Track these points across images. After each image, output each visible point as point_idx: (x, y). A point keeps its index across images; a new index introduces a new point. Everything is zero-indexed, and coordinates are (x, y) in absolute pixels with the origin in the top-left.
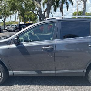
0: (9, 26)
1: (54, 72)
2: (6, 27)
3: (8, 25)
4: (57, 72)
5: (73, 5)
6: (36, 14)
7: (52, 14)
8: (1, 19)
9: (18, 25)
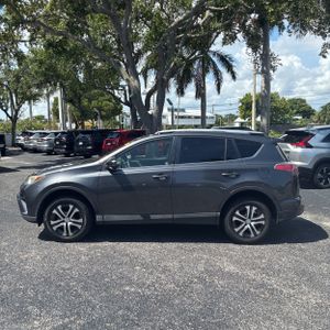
0: (32, 134)
1: (170, 216)
2: (21, 140)
3: (27, 133)
4: (176, 216)
5: (234, 77)
6: (123, 99)
7: (171, 104)
8: (5, 111)
9: (63, 133)
